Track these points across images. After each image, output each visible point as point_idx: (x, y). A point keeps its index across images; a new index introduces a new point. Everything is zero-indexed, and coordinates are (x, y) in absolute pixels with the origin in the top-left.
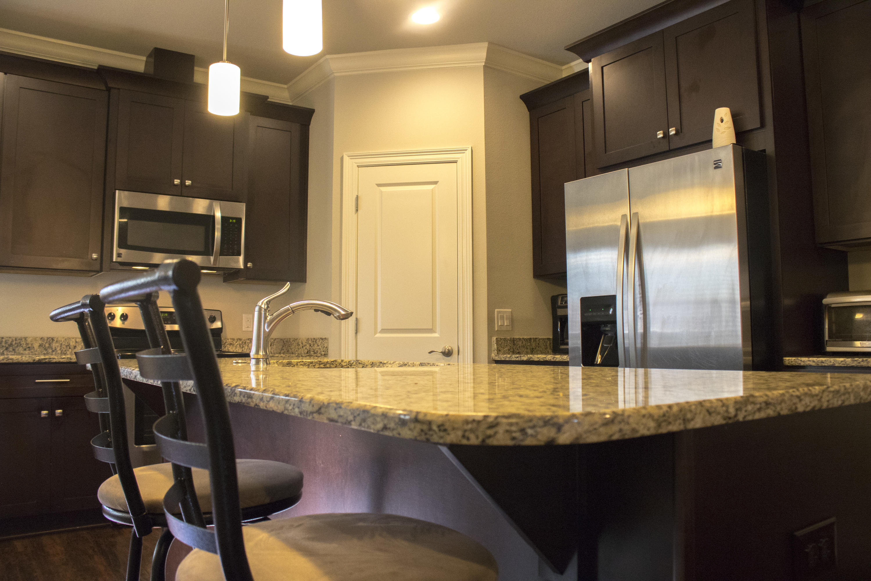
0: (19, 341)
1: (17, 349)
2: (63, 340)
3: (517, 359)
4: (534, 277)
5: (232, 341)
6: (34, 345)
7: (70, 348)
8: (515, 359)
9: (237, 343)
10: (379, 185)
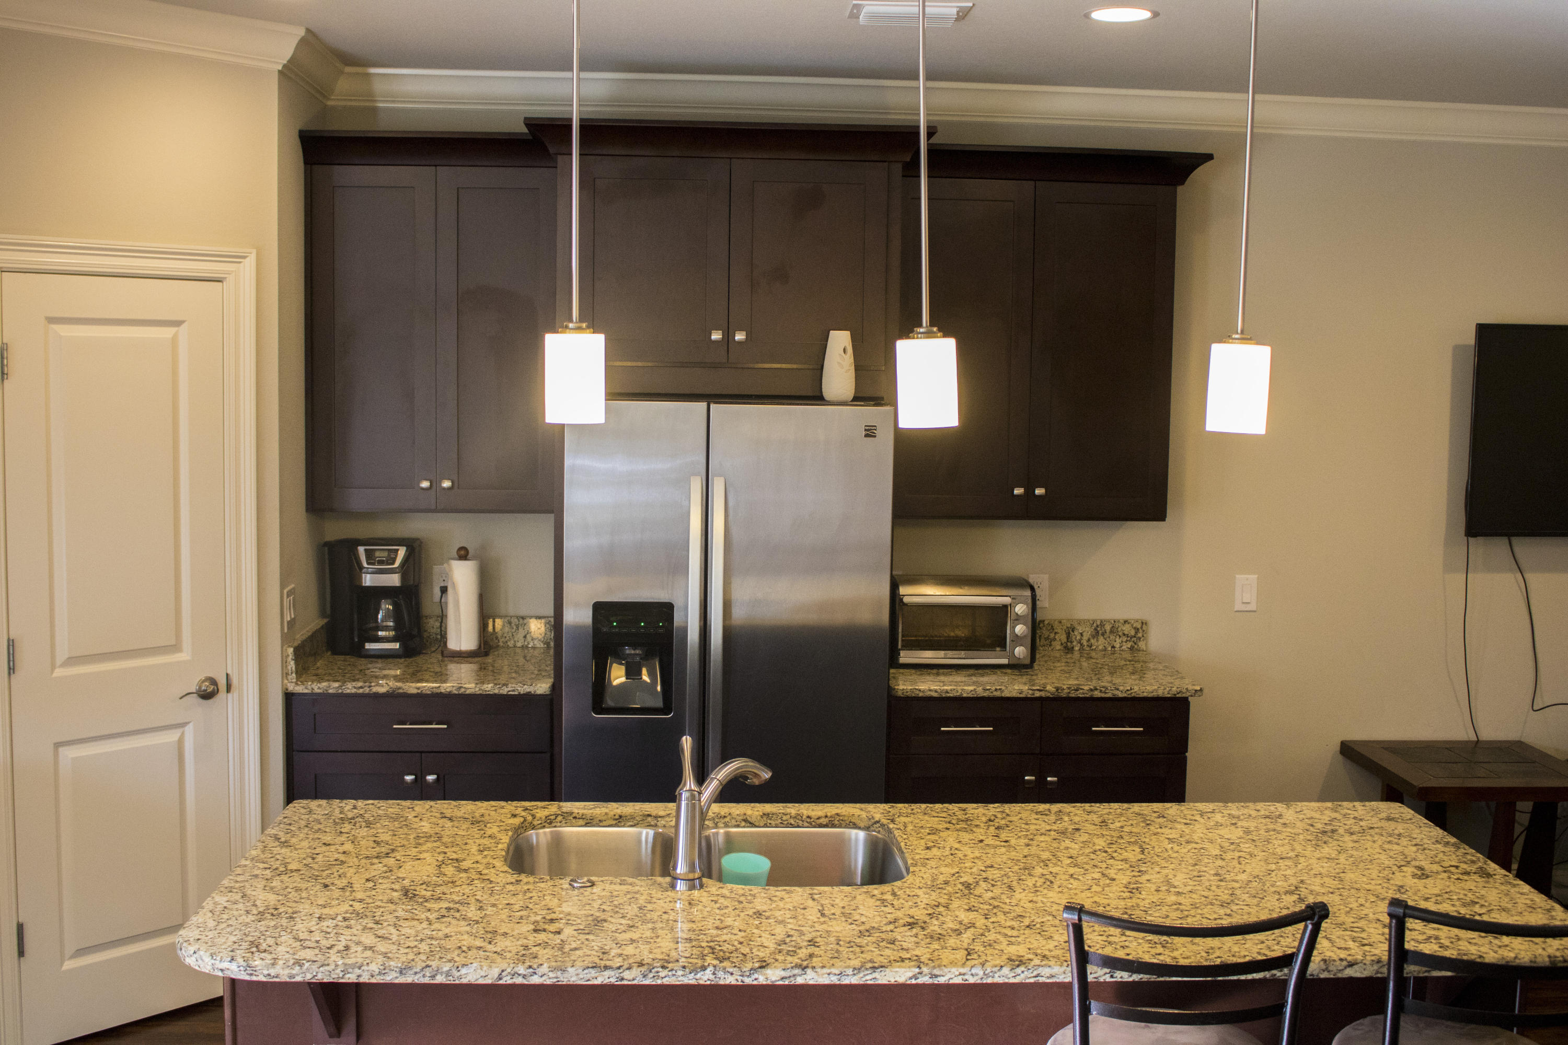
3: (361, 691)
4: (307, 510)
8: (354, 691)
10: (52, 320)
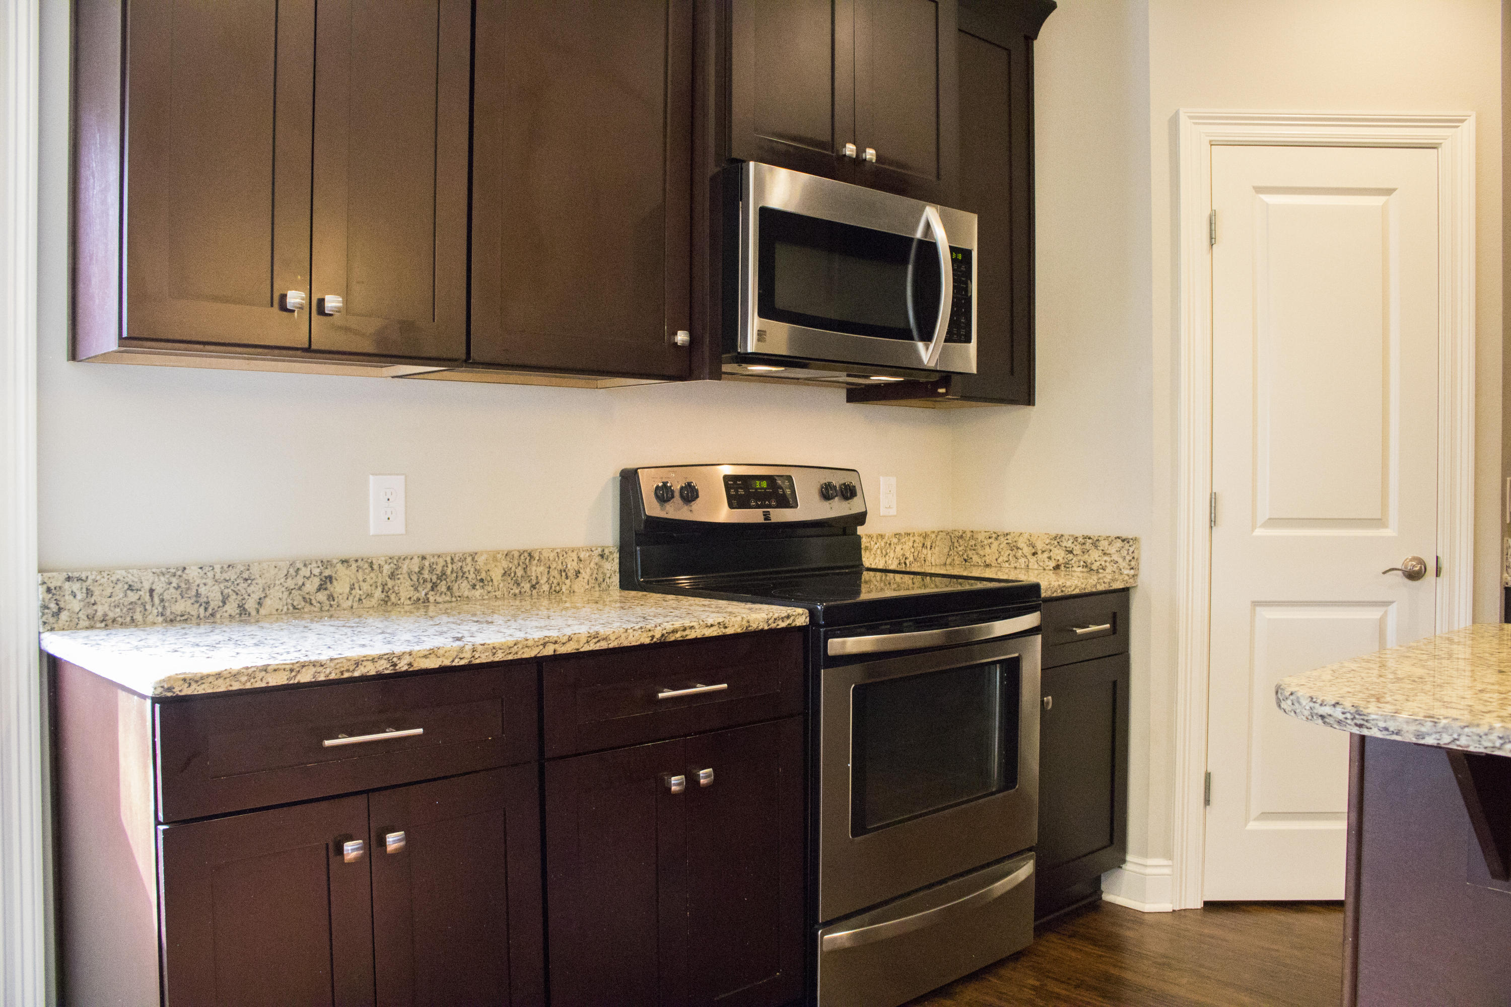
0: (460, 564)
1: (455, 587)
2: (552, 556)
5: (868, 540)
6: (491, 573)
7: (567, 578)
9: (876, 546)
10: (1259, 190)
